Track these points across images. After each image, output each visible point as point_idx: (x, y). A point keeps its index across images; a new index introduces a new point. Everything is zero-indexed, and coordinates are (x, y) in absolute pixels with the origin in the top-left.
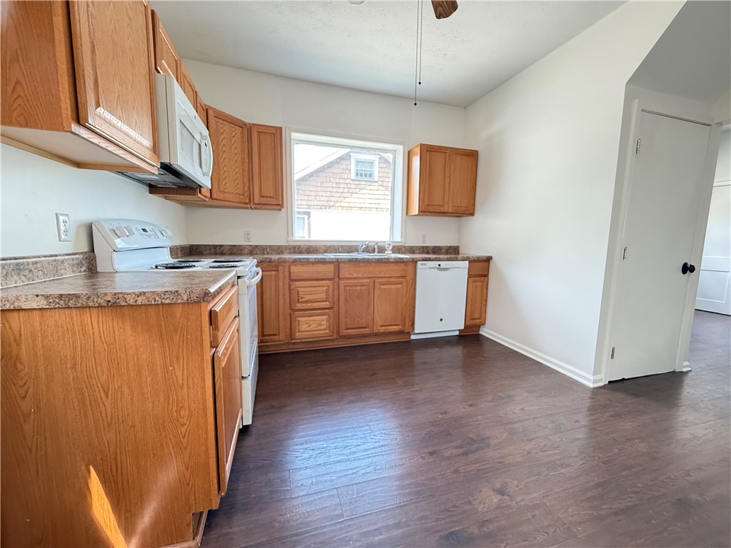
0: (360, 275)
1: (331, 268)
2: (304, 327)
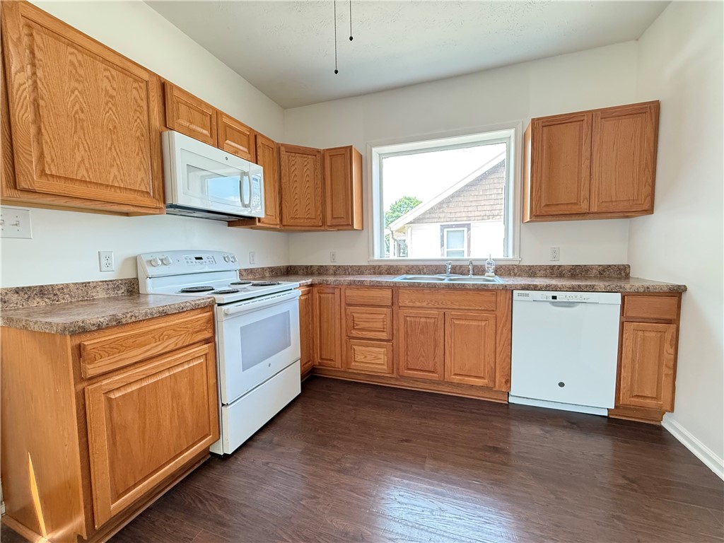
0: (424, 304)
1: (388, 293)
2: (359, 358)
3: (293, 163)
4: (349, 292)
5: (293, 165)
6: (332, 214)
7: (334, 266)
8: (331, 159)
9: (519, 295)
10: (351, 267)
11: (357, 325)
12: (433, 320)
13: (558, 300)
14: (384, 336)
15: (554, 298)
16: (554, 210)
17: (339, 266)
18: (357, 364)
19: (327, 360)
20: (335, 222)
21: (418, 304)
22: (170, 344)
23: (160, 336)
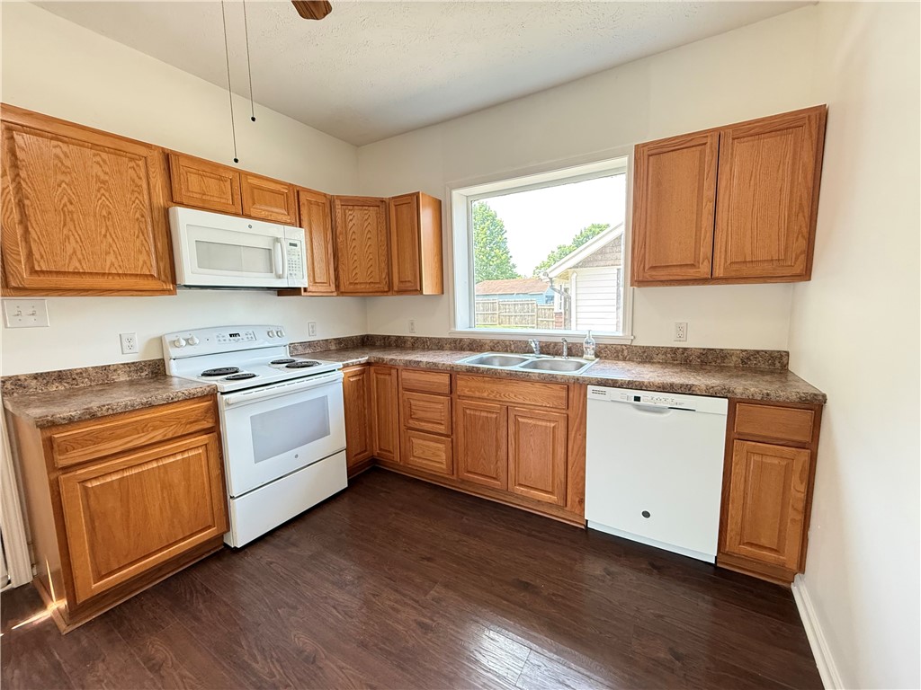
1: (445, 379)
2: (417, 452)
3: (351, 217)
4: (405, 375)
5: (351, 220)
6: (399, 278)
7: (412, 337)
8: (396, 210)
9: (594, 391)
10: (430, 339)
11: (414, 414)
12: (494, 416)
13: (642, 402)
14: (442, 429)
15: (637, 399)
16: (662, 275)
17: (418, 338)
18: (415, 459)
19: (386, 451)
20: (403, 286)
21: (477, 394)
22: (158, 435)
23: (143, 427)
